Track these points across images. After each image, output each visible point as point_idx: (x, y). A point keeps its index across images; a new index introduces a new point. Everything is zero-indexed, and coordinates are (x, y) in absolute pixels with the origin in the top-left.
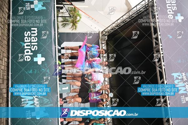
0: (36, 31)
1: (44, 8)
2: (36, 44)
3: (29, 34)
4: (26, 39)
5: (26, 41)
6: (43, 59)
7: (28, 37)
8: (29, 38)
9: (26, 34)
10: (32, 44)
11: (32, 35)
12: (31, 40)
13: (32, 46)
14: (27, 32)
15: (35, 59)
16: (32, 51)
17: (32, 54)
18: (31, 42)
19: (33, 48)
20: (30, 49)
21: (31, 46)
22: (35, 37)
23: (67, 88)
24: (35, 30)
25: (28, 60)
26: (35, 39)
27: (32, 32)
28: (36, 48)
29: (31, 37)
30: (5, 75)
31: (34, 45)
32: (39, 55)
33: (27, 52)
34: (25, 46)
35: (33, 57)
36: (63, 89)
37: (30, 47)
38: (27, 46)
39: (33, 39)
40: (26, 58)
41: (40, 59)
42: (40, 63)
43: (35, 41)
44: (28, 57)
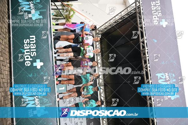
0: (35, 38)
1: (41, 17)
2: (35, 50)
3: (28, 41)
4: (26, 46)
5: (25, 48)
6: (42, 64)
7: (27, 44)
8: (29, 45)
9: (26, 41)
10: (31, 50)
11: (31, 42)
12: (30, 47)
13: (32, 53)
14: (26, 40)
15: (35, 64)
16: (31, 57)
17: (31, 59)
18: (30, 49)
19: (32, 54)
20: (30, 55)
21: (30, 52)
22: (33, 44)
23: (64, 88)
24: (33, 38)
25: (28, 65)
26: (34, 46)
27: (31, 39)
28: (35, 54)
29: (30, 44)
30: (8, 79)
31: (33, 52)
32: (38, 61)
33: (28, 58)
34: (25, 52)
35: (32, 62)
36: (60, 89)
37: (29, 54)
38: (27, 52)
39: (32, 46)
40: (27, 64)
41: (39, 64)
42: (39, 67)
43: (33, 47)
44: (28, 62)
